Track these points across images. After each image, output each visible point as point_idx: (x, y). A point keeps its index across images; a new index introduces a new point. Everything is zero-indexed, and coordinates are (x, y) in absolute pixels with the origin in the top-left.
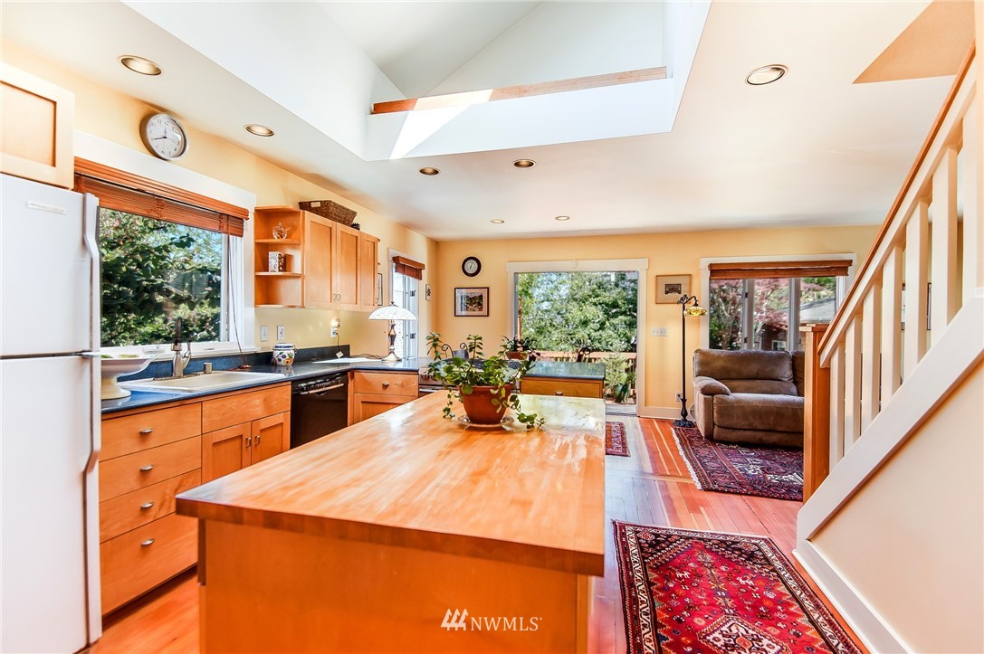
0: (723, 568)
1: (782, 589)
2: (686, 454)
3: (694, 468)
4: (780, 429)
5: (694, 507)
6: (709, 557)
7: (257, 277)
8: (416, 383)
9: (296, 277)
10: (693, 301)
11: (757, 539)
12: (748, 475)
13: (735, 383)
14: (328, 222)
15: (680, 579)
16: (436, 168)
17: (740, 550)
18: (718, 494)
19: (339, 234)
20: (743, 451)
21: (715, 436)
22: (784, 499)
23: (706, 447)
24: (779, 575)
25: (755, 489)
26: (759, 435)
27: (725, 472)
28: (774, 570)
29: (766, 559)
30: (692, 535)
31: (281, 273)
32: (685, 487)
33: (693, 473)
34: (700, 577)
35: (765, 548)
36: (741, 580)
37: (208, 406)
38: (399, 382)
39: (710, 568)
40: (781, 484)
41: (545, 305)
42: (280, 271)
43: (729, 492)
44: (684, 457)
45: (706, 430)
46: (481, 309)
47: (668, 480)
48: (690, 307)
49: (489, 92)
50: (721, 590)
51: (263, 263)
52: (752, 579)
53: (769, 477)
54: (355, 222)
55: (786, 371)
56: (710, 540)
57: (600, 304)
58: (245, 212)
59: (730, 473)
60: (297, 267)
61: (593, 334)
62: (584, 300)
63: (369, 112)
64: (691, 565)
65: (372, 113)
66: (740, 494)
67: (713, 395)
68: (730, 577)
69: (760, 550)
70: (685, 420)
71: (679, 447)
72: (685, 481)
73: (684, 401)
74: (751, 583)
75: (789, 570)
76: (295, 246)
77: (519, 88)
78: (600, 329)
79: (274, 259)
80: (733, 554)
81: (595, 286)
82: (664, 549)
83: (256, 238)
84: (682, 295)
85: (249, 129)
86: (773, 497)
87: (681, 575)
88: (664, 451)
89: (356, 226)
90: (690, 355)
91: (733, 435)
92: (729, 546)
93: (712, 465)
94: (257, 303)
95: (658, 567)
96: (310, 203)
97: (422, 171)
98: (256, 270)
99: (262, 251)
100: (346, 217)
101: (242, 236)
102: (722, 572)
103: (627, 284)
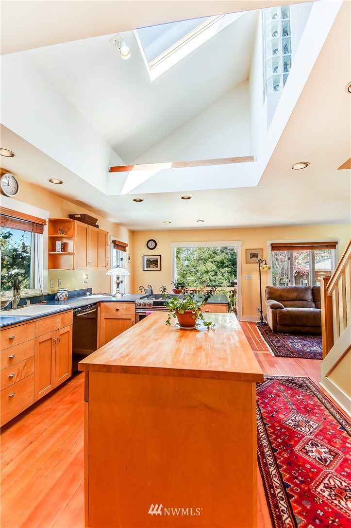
0: (289, 392)
1: (316, 399)
2: (265, 339)
3: (270, 346)
4: (308, 325)
5: (272, 365)
6: (282, 387)
7: (49, 254)
8: (134, 308)
9: (70, 254)
10: (264, 262)
11: (303, 378)
12: (295, 348)
13: (286, 303)
14: (86, 225)
15: (270, 398)
16: (141, 199)
17: (295, 383)
18: (282, 358)
19: (90, 231)
20: (291, 337)
21: (278, 329)
22: (313, 359)
23: (273, 335)
24: (314, 394)
25: (299, 355)
26: (299, 328)
27: (284, 347)
28: (312, 392)
29: (308, 387)
30: (273, 378)
31: (63, 253)
32: (267, 355)
33: (269, 348)
34: (279, 396)
35: (307, 382)
36: (297, 397)
37: (38, 323)
38: (125, 308)
39: (283, 392)
40: (311, 352)
41: (186, 263)
42: (62, 251)
43: (287, 357)
44: (264, 341)
45: (274, 327)
46: (157, 267)
47: (258, 352)
48: (263, 265)
49: (171, 164)
50: (289, 402)
51: (52, 247)
52: (302, 396)
53: (305, 348)
54: (97, 224)
55: (309, 296)
56: (281, 380)
57: (215, 262)
58: (44, 221)
59: (287, 347)
60: (70, 249)
61: (212, 278)
62: (206, 260)
63: (108, 171)
64: (274, 391)
65: (110, 172)
66: (293, 357)
67: (276, 309)
68: (293, 396)
69: (304, 383)
70: (262, 322)
71: (261, 336)
72: (266, 352)
73: (261, 312)
74: (302, 398)
75: (319, 391)
76: (69, 238)
77: (184, 162)
78: (215, 275)
79: (58, 245)
80: (293, 385)
81: (212, 252)
82: (261, 385)
83: (49, 234)
84: (259, 259)
85: (50, 181)
86: (308, 358)
87: (270, 396)
88: (254, 338)
89: (97, 226)
90: (264, 289)
91: (287, 329)
92: (290, 382)
93: (278, 344)
94: (49, 268)
95: (259, 393)
96: (75, 215)
97: (134, 200)
98: (49, 251)
99: (52, 241)
100: (92, 222)
101: (42, 234)
102: (289, 394)
103: (228, 251)
